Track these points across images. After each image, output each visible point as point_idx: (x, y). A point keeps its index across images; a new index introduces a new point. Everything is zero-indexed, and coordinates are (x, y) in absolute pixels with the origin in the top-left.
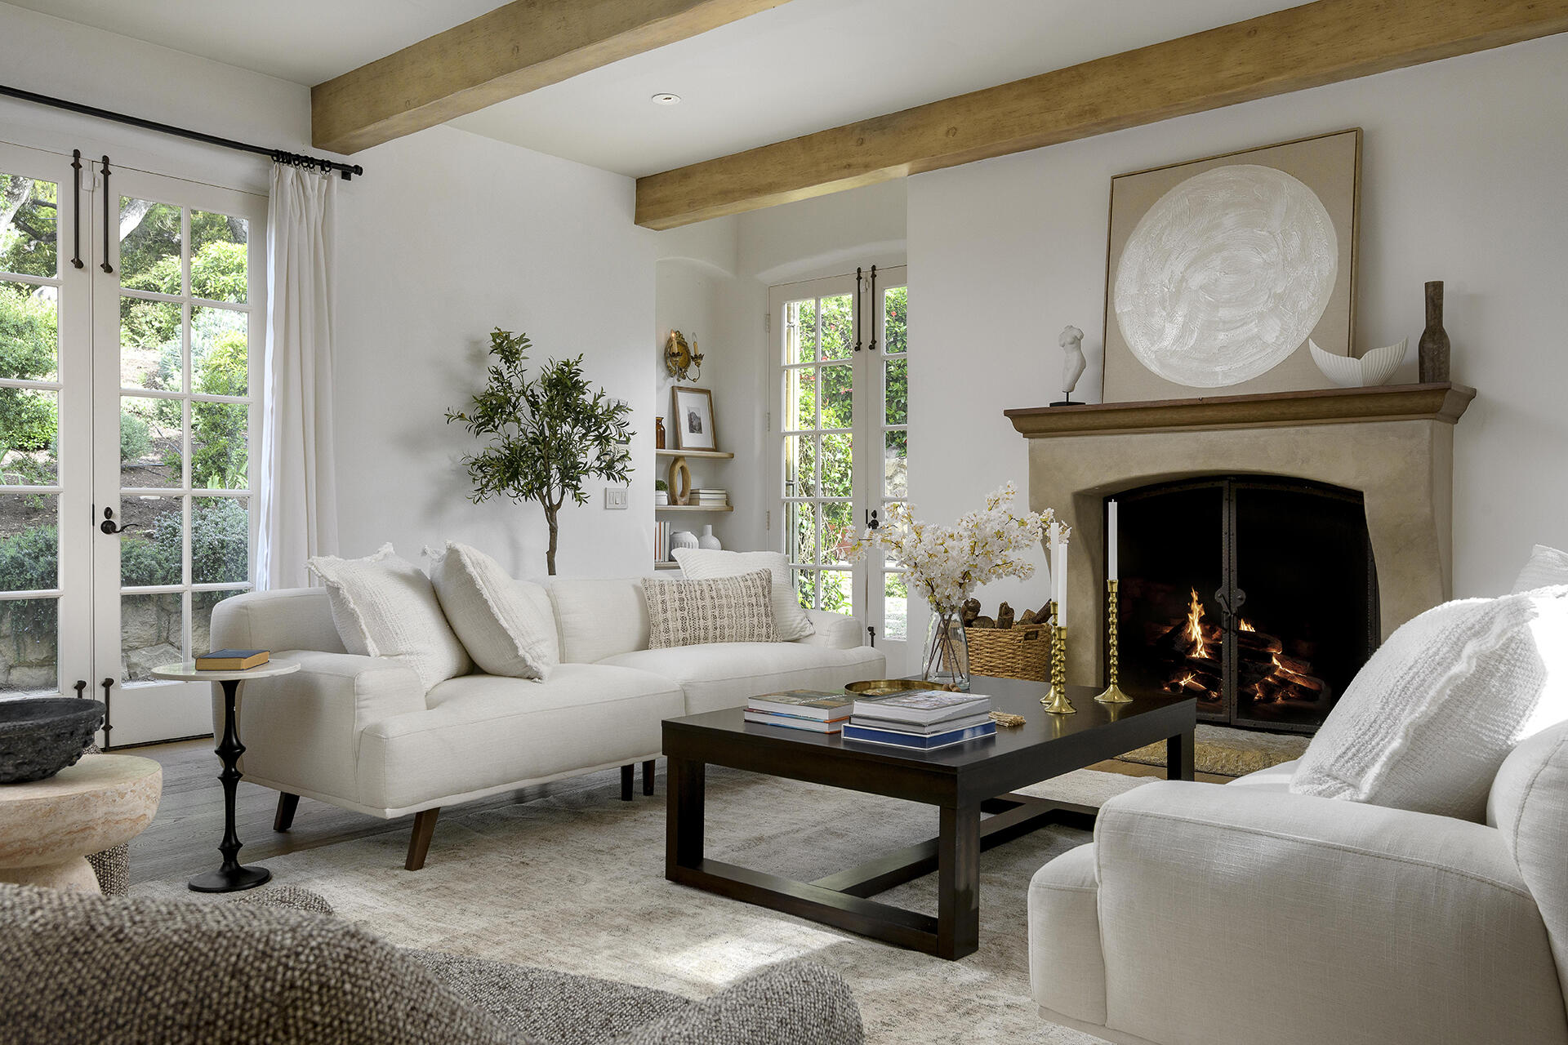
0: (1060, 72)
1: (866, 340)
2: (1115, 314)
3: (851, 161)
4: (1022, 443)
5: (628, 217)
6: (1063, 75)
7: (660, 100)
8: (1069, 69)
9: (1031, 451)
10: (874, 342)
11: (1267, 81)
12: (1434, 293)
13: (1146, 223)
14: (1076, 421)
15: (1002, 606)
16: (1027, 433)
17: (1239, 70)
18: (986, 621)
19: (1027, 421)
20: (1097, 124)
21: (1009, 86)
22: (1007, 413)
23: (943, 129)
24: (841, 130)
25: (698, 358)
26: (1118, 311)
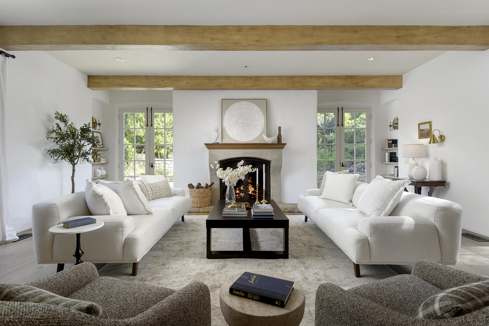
0: (213, 77)
1: (149, 124)
2: (224, 126)
3: (160, 84)
4: (208, 151)
5: (86, 86)
6: (214, 77)
7: (118, 59)
8: (215, 76)
9: (209, 152)
10: (152, 125)
11: (253, 88)
12: (280, 128)
13: (229, 109)
14: (218, 146)
15: (198, 183)
16: (209, 148)
17: (248, 84)
18: (202, 187)
19: (209, 146)
20: (220, 89)
21: (201, 77)
22: (205, 144)
23: (185, 82)
24: (157, 76)
25: (99, 124)
26: (224, 125)
